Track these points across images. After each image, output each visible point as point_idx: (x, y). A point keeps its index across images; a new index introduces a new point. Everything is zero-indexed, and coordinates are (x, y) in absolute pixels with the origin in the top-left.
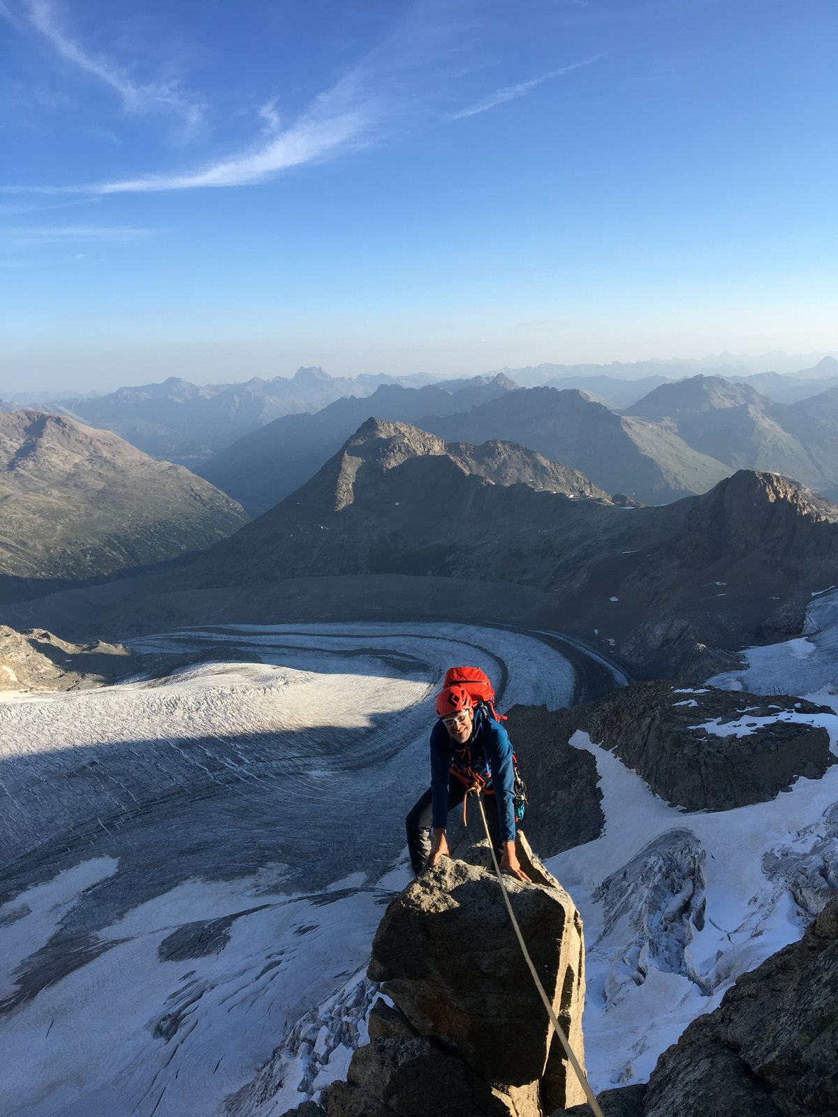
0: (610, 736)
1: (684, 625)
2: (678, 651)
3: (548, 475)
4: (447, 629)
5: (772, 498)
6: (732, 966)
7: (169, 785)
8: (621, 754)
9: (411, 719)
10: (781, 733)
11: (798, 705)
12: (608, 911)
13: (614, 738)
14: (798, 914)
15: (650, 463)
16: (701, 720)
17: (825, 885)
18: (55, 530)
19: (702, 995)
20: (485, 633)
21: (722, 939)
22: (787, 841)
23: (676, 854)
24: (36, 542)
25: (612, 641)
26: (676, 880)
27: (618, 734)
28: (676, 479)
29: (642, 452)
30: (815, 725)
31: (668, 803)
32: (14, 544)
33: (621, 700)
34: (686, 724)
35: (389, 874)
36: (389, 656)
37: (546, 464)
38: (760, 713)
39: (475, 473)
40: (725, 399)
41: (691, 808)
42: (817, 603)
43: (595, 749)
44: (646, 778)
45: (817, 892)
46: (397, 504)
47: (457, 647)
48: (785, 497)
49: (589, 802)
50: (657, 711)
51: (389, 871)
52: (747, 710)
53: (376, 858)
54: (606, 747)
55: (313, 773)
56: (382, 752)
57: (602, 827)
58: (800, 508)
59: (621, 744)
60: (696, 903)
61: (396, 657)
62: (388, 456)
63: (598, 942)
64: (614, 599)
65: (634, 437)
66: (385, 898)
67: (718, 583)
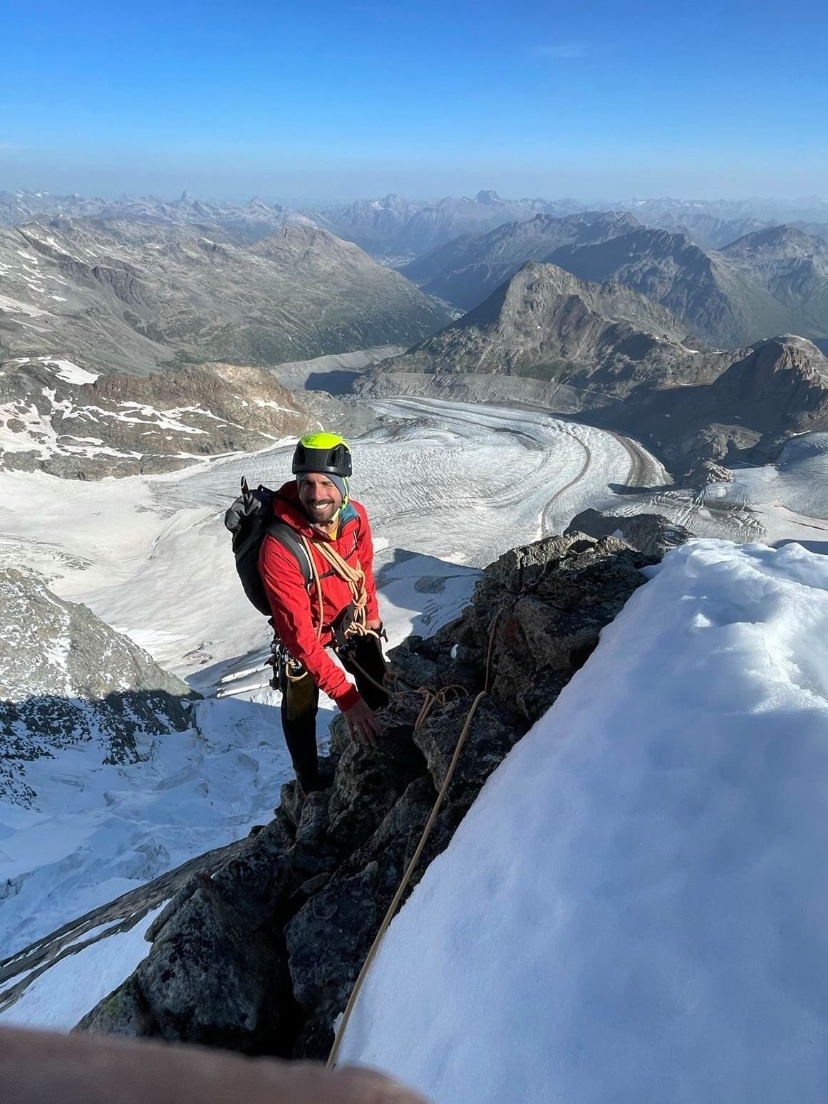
5: (790, 364)
7: (408, 505)
9: (531, 482)
18: (321, 314)
24: (311, 321)
25: (659, 443)
32: (298, 322)
39: (595, 311)
46: (539, 327)
48: (799, 366)
55: (477, 508)
56: (513, 500)
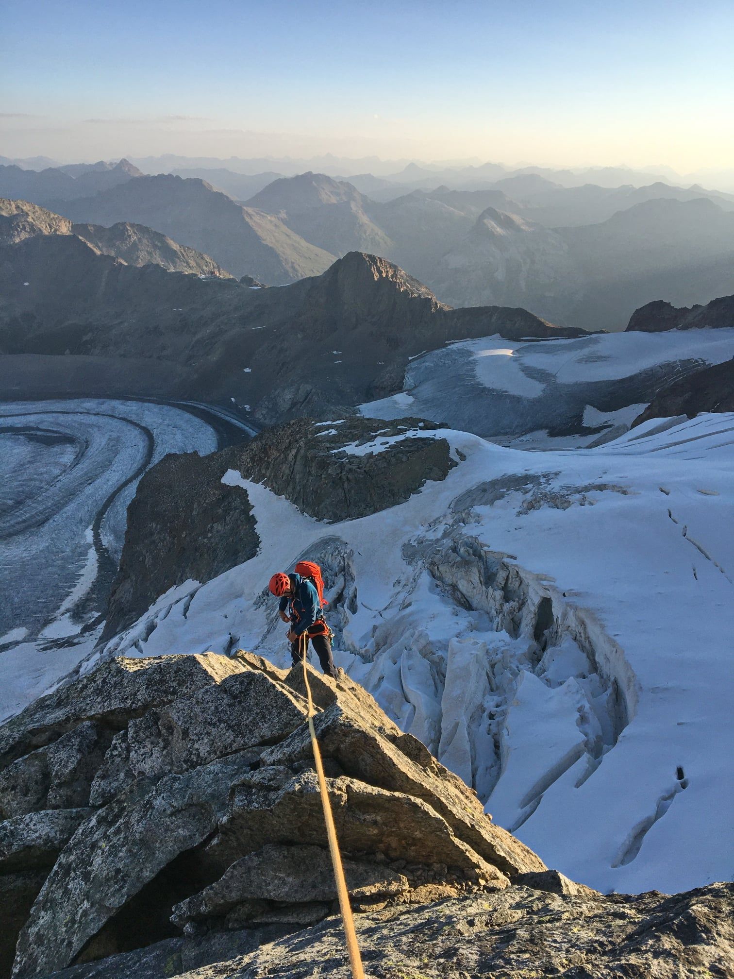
0: (260, 470)
1: (308, 389)
2: (305, 411)
3: (179, 258)
4: (90, 404)
5: (376, 277)
6: (389, 635)
8: (270, 484)
9: (60, 488)
10: (409, 447)
11: (421, 424)
12: (270, 614)
13: (263, 472)
14: (437, 586)
15: (270, 251)
16: (342, 445)
17: (459, 559)
19: (364, 663)
20: (128, 406)
21: (375, 617)
22: (421, 531)
23: (327, 556)
25: (247, 407)
26: (330, 577)
27: (267, 468)
28: (293, 268)
29: (263, 242)
30: (437, 438)
31: (315, 518)
33: (268, 438)
34: (329, 449)
35: (50, 625)
36: (32, 432)
37: (176, 247)
38: (391, 434)
39: (106, 254)
40: (332, 196)
41: (336, 519)
42: (414, 365)
43: (246, 484)
44: (295, 501)
45: (453, 566)
46: (26, 284)
47: (102, 420)
48: (387, 276)
49: (245, 527)
50: (302, 443)
51: (51, 623)
52: (379, 432)
53: (35, 613)
54: (256, 481)
56: (33, 520)
57: (258, 547)
58: (399, 286)
59: (270, 476)
60: (349, 593)
61: (39, 433)
62: (12, 235)
63: (263, 640)
64: (247, 370)
65: (256, 228)
66: (48, 645)
67: (335, 352)
